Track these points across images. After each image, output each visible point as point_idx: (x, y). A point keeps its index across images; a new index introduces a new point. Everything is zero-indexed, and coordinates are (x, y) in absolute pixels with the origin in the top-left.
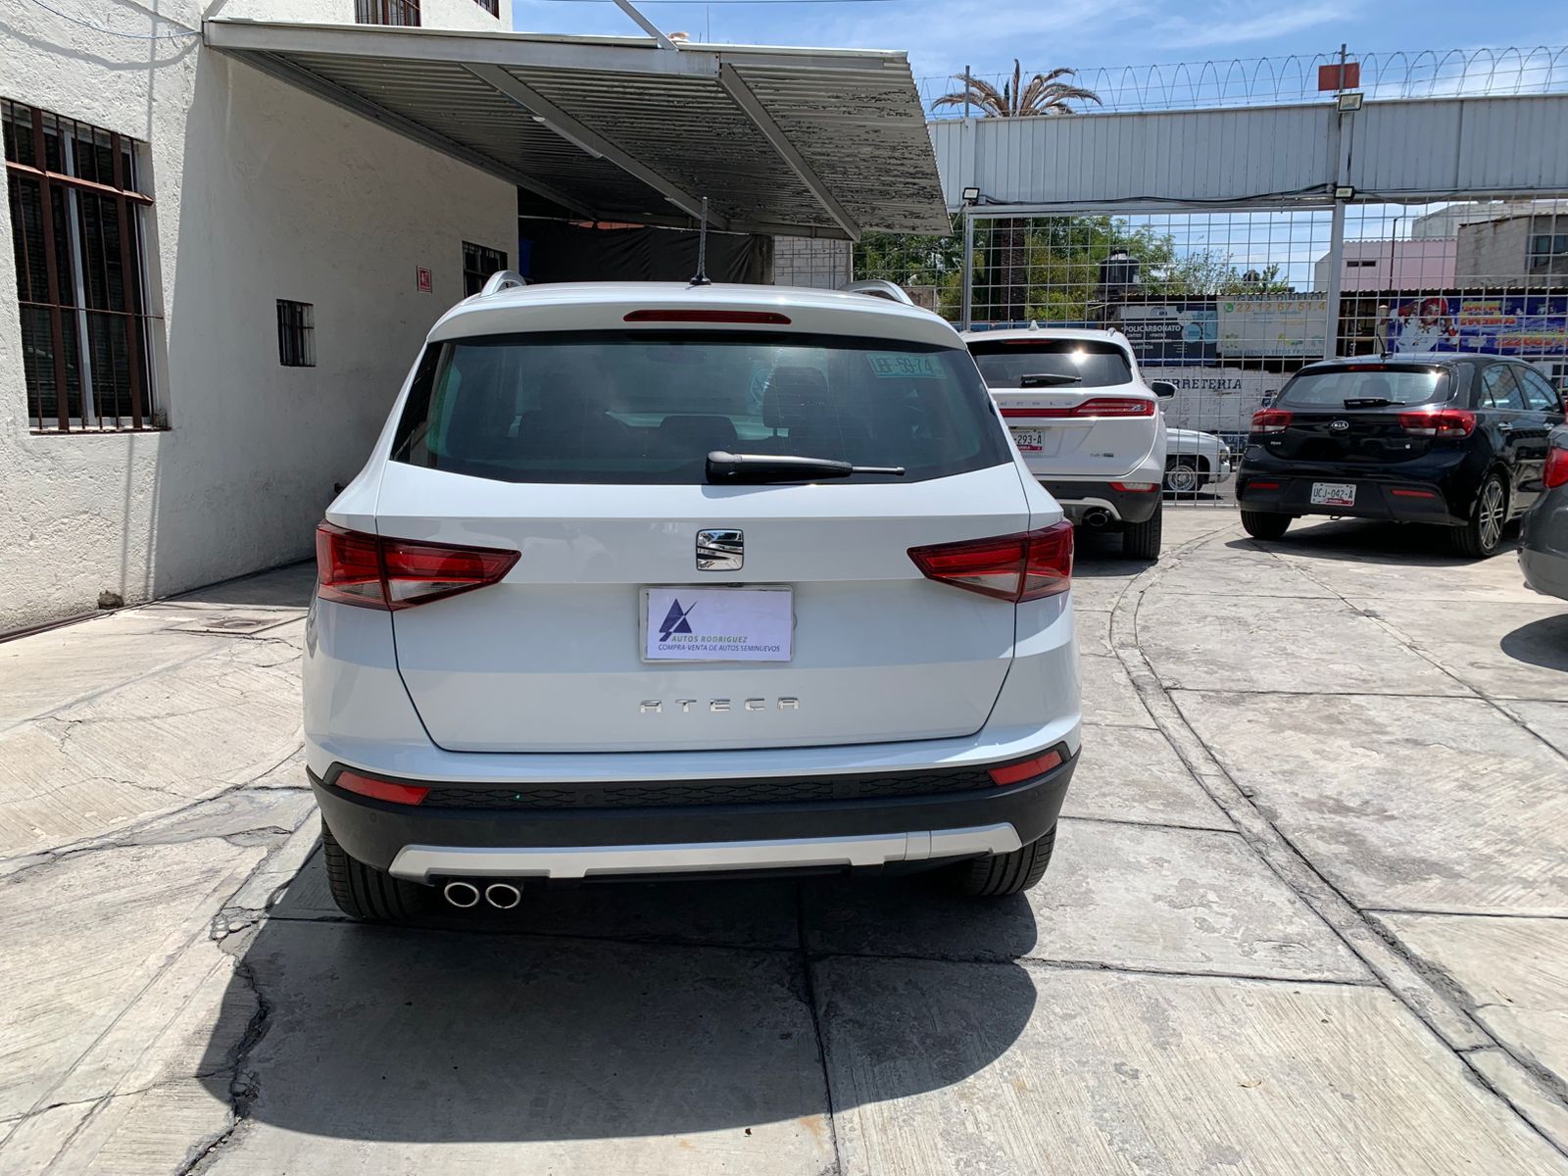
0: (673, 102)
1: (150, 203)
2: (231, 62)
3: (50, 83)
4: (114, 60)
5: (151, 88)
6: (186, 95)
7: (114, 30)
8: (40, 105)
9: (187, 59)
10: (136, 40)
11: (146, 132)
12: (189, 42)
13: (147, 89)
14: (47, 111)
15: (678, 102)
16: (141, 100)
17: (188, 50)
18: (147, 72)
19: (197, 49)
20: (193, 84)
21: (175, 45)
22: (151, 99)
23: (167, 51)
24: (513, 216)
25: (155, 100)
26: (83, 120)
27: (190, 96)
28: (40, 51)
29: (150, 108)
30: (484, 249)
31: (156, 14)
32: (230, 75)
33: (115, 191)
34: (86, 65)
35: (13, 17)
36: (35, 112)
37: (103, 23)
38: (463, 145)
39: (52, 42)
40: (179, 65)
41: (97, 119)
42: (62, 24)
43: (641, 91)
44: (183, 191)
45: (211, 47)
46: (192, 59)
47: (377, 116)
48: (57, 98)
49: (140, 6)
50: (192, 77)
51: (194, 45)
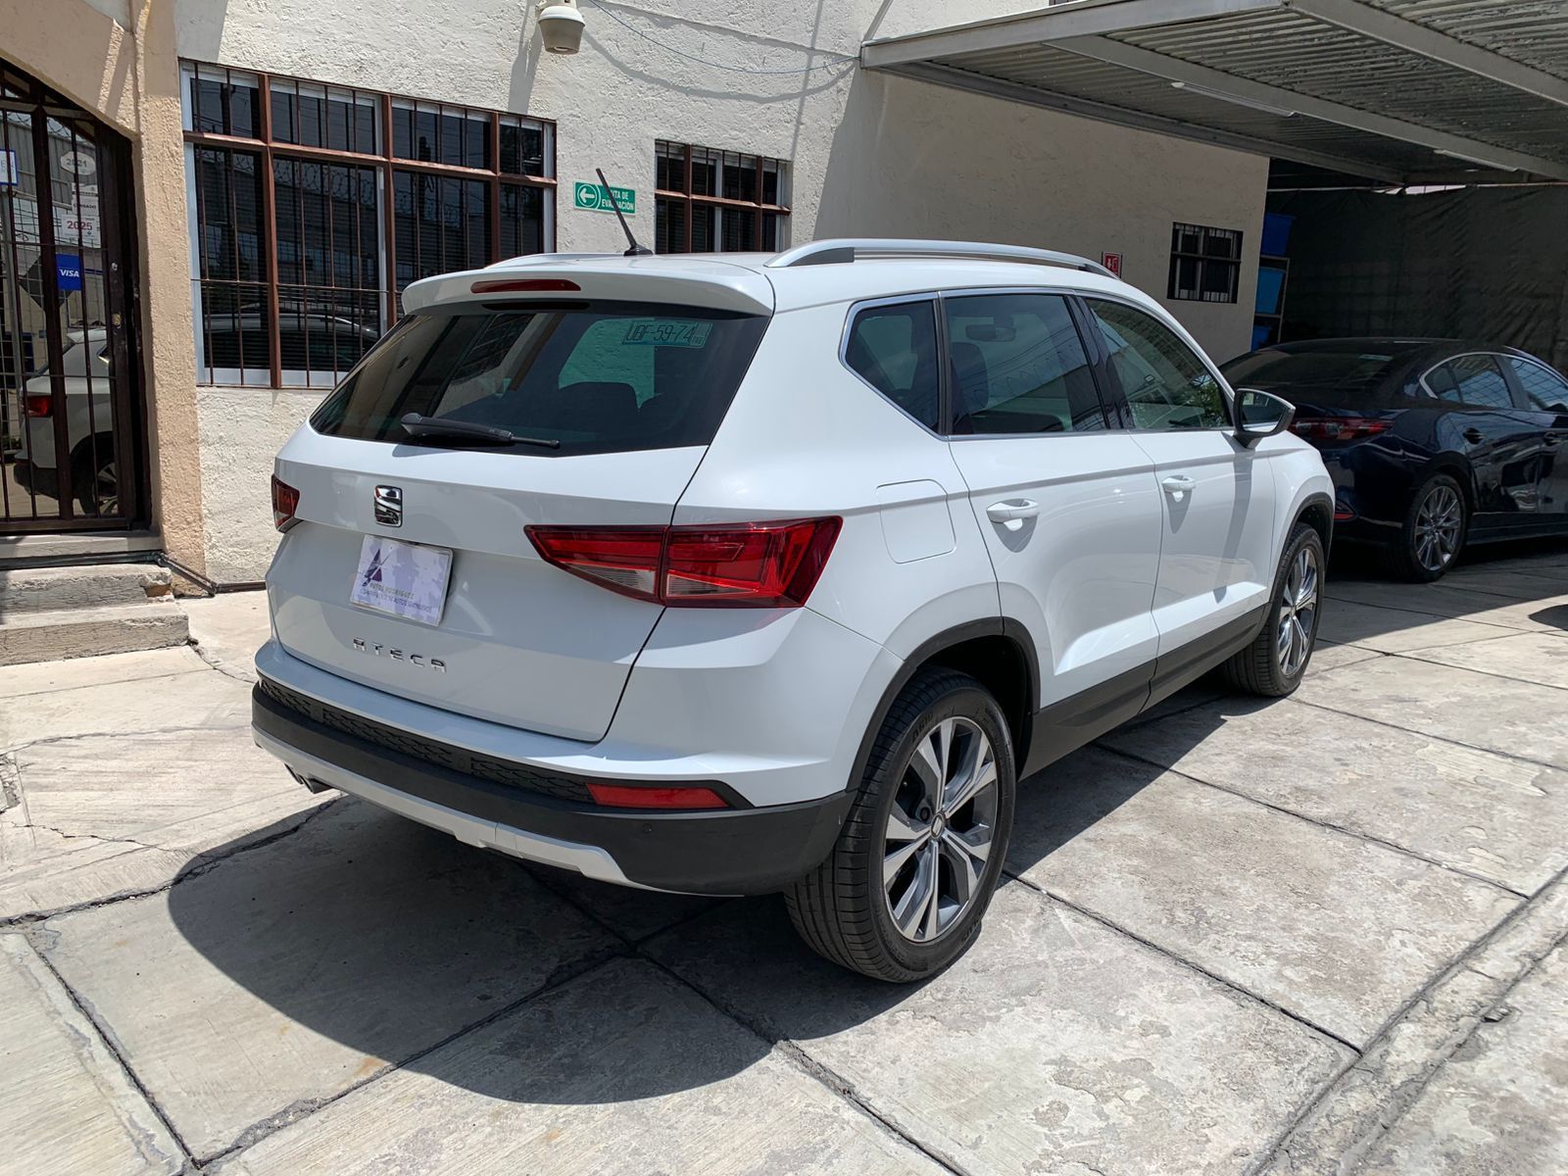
0: (1313, 39)
1: (788, 213)
2: (889, 79)
3: (701, 123)
4: (765, 95)
5: (800, 113)
6: (835, 115)
7: (769, 69)
8: (689, 141)
9: (840, 84)
10: (789, 75)
11: (790, 152)
12: (843, 67)
13: (796, 115)
14: (697, 146)
15: (1320, 39)
16: (789, 125)
17: (843, 75)
18: (797, 101)
19: (852, 73)
20: (844, 105)
21: (829, 72)
22: (799, 123)
23: (819, 78)
24: (1263, 190)
25: (802, 124)
26: (729, 149)
27: (839, 116)
28: (696, 98)
29: (797, 131)
30: (1207, 229)
31: (813, 49)
32: (886, 91)
33: (754, 205)
34: (737, 103)
35: (673, 74)
36: (686, 148)
37: (758, 66)
38: (1186, 121)
39: (707, 89)
40: (831, 90)
41: (743, 147)
42: (718, 73)
43: (1268, 34)
44: (822, 200)
45: (866, 68)
46: (845, 84)
47: (1065, 106)
48: (706, 134)
49: (796, 45)
50: (844, 99)
51: (850, 69)
